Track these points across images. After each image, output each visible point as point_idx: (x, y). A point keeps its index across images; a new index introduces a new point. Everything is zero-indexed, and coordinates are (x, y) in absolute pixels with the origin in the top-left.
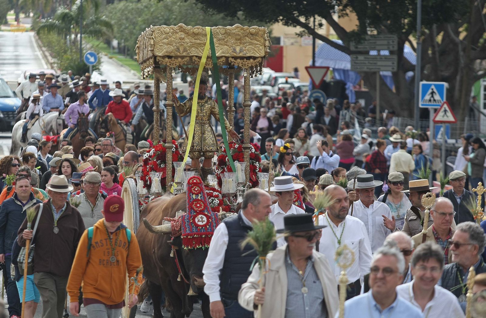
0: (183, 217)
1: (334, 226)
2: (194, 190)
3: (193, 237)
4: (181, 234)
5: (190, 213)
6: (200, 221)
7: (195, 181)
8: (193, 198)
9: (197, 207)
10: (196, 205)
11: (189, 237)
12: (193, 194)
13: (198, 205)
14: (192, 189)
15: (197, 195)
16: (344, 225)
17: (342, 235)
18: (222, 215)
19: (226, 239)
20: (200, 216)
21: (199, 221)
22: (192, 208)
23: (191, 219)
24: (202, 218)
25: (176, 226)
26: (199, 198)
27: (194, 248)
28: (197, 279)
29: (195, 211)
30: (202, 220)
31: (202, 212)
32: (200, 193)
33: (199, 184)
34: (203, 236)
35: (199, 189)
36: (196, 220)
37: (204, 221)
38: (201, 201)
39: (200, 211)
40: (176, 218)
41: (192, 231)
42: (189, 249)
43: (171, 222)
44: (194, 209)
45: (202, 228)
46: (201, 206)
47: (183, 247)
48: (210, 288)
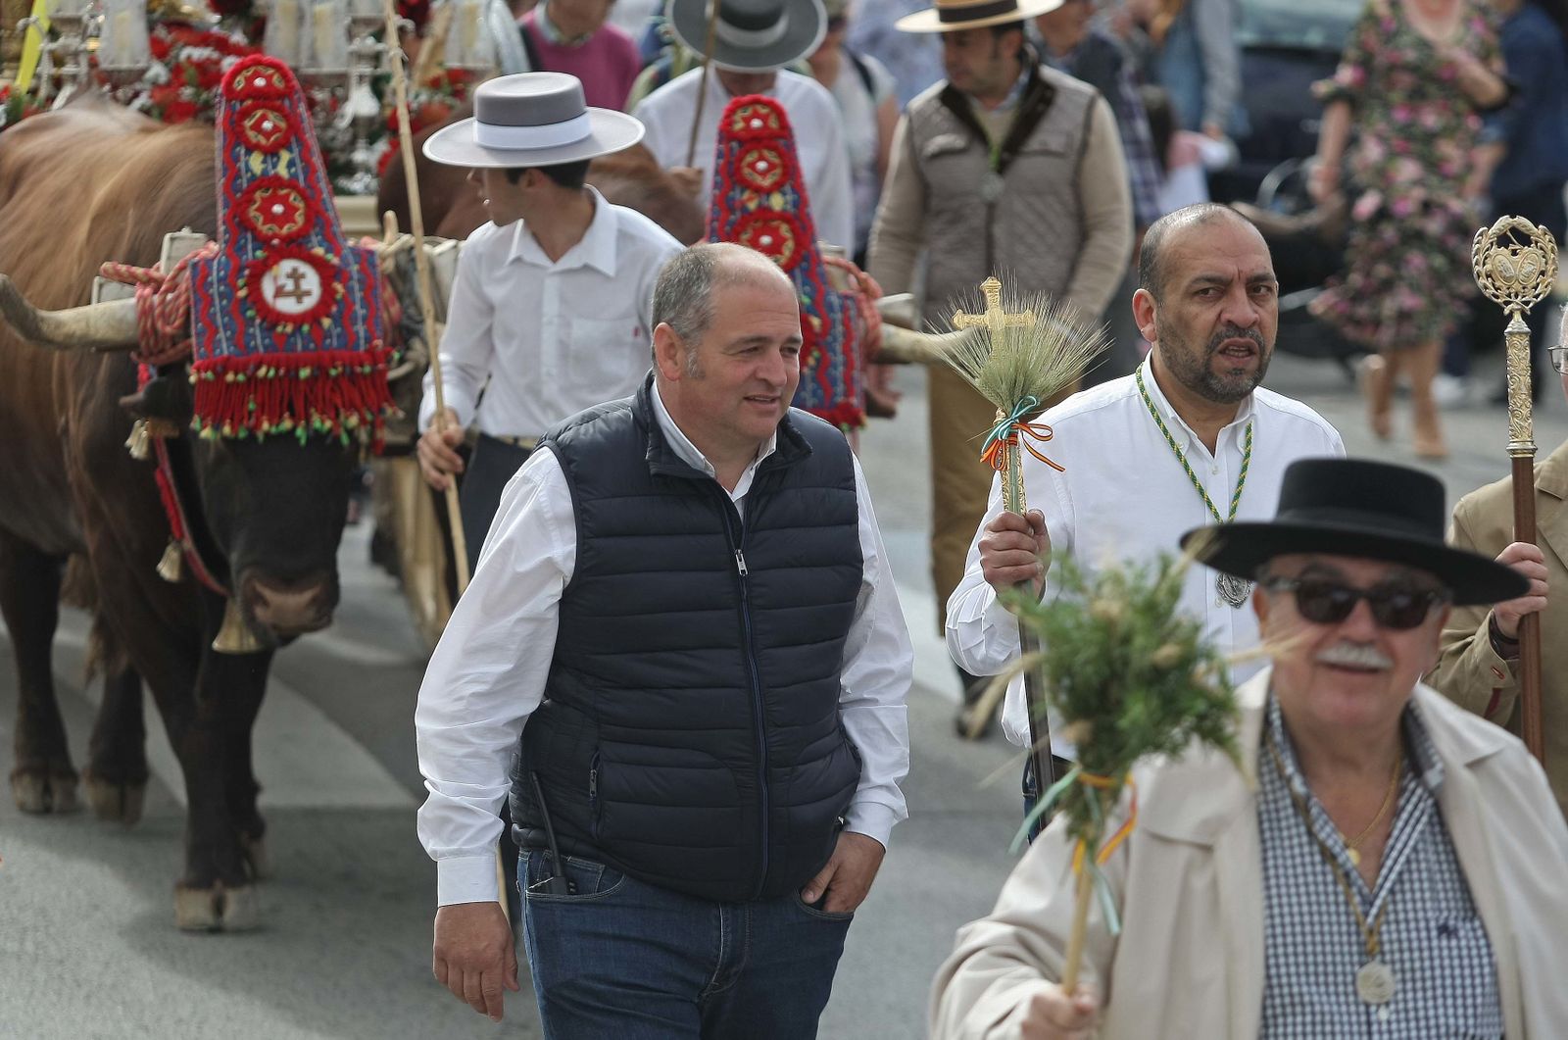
0: (200, 270)
1: (1192, 444)
2: (257, 127)
3: (252, 379)
4: (189, 358)
5: (233, 248)
6: (289, 294)
7: (260, 82)
8: (248, 169)
9: (271, 218)
10: (265, 210)
11: (230, 377)
12: (250, 149)
13: (278, 209)
14: (248, 123)
15: (271, 153)
16: (1249, 442)
17: (1237, 496)
18: (396, 254)
19: (563, 548)
20: (287, 265)
21: (280, 292)
22: (246, 225)
23: (241, 282)
24: (295, 276)
25: (162, 314)
26: (282, 170)
27: (252, 436)
28: (268, 594)
29: (262, 241)
30: (297, 285)
31: (294, 247)
32: (285, 144)
33: (281, 95)
34: (304, 373)
35: (283, 125)
36: (268, 288)
37: (308, 293)
38: (287, 187)
39: (288, 240)
40: (163, 268)
41: (247, 346)
42: (225, 439)
43: (139, 291)
44: (254, 230)
45: (298, 329)
46: (290, 211)
47: (195, 424)
48: (445, 821)
